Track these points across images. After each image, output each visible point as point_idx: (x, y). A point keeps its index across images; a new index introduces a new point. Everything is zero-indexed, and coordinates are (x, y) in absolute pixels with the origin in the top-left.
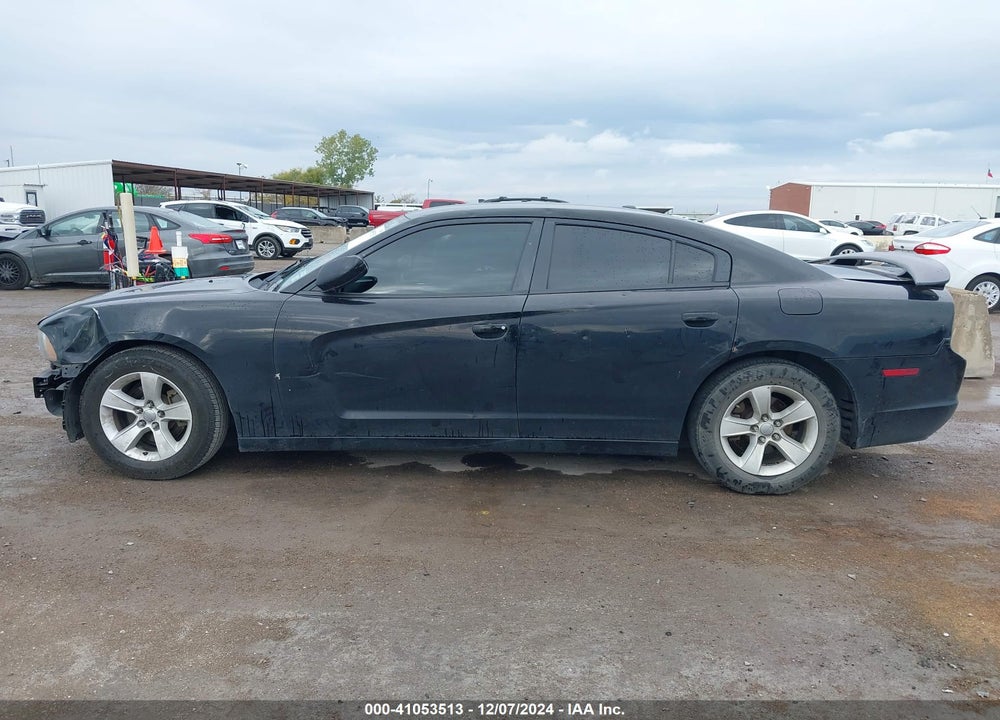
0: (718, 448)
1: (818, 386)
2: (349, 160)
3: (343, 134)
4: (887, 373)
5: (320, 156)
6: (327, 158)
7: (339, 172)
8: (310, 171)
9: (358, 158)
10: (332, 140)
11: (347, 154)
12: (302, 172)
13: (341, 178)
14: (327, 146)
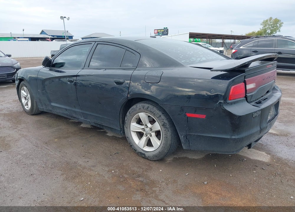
0: (130, 135)
1: (160, 116)
2: (272, 27)
3: (271, 18)
4: (188, 115)
5: (261, 27)
6: (264, 27)
7: (268, 31)
8: (258, 32)
9: (275, 26)
10: (267, 21)
11: (272, 25)
12: (256, 32)
13: (268, 33)
14: (265, 23)
